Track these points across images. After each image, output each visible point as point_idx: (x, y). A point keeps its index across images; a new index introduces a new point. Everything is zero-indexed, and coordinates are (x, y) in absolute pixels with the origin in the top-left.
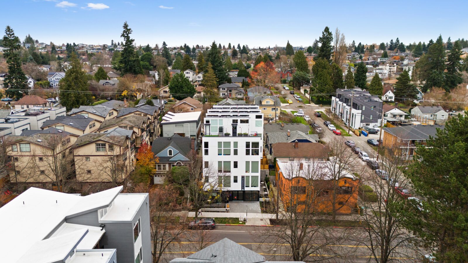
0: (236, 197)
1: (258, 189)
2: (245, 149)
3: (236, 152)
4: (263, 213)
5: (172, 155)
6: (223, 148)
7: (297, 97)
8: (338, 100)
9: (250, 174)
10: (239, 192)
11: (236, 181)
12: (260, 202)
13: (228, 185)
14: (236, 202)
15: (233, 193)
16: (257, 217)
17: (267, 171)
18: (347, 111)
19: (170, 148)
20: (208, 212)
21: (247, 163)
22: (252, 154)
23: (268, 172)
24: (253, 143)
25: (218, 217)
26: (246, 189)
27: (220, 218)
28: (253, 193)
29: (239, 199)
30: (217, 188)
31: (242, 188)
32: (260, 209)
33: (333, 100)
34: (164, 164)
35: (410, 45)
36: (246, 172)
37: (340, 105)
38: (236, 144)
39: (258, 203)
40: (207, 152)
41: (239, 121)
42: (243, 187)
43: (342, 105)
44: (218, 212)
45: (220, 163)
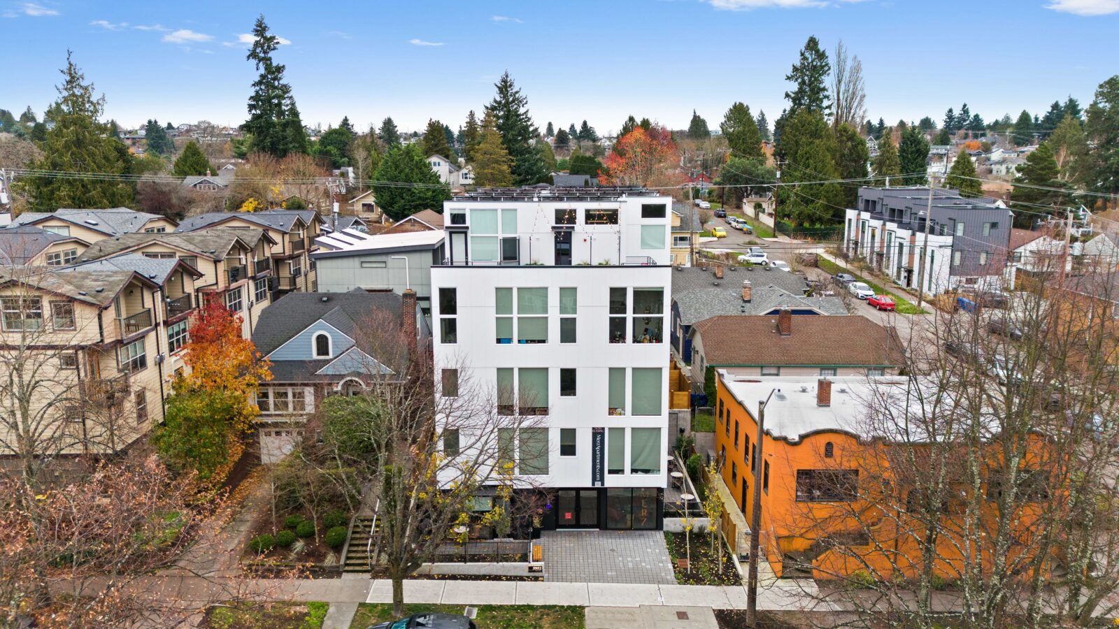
0: (568, 516)
1: (659, 480)
2: (605, 315)
3: (569, 333)
4: (686, 582)
5: (327, 354)
6: (515, 315)
7: (738, 222)
8: (866, 215)
9: (628, 421)
10: (582, 493)
11: (568, 449)
12: (667, 534)
13: (536, 463)
14: (570, 534)
15: (557, 498)
16: (660, 601)
17: (685, 414)
18: (901, 245)
19: (321, 328)
20: (454, 577)
21: (616, 374)
22: (635, 340)
23: (688, 417)
24: (638, 294)
25: (493, 603)
26: (611, 481)
27: (500, 607)
28: (640, 498)
29: (582, 523)
30: (487, 478)
31: (594, 480)
32: (670, 566)
33: (850, 220)
34: (298, 390)
35: (997, 123)
36: (612, 411)
37: (873, 231)
38: (569, 294)
39: (660, 536)
40: (450, 331)
41: (581, 217)
42: (598, 473)
43: (883, 230)
44: (497, 578)
45: (504, 373)
